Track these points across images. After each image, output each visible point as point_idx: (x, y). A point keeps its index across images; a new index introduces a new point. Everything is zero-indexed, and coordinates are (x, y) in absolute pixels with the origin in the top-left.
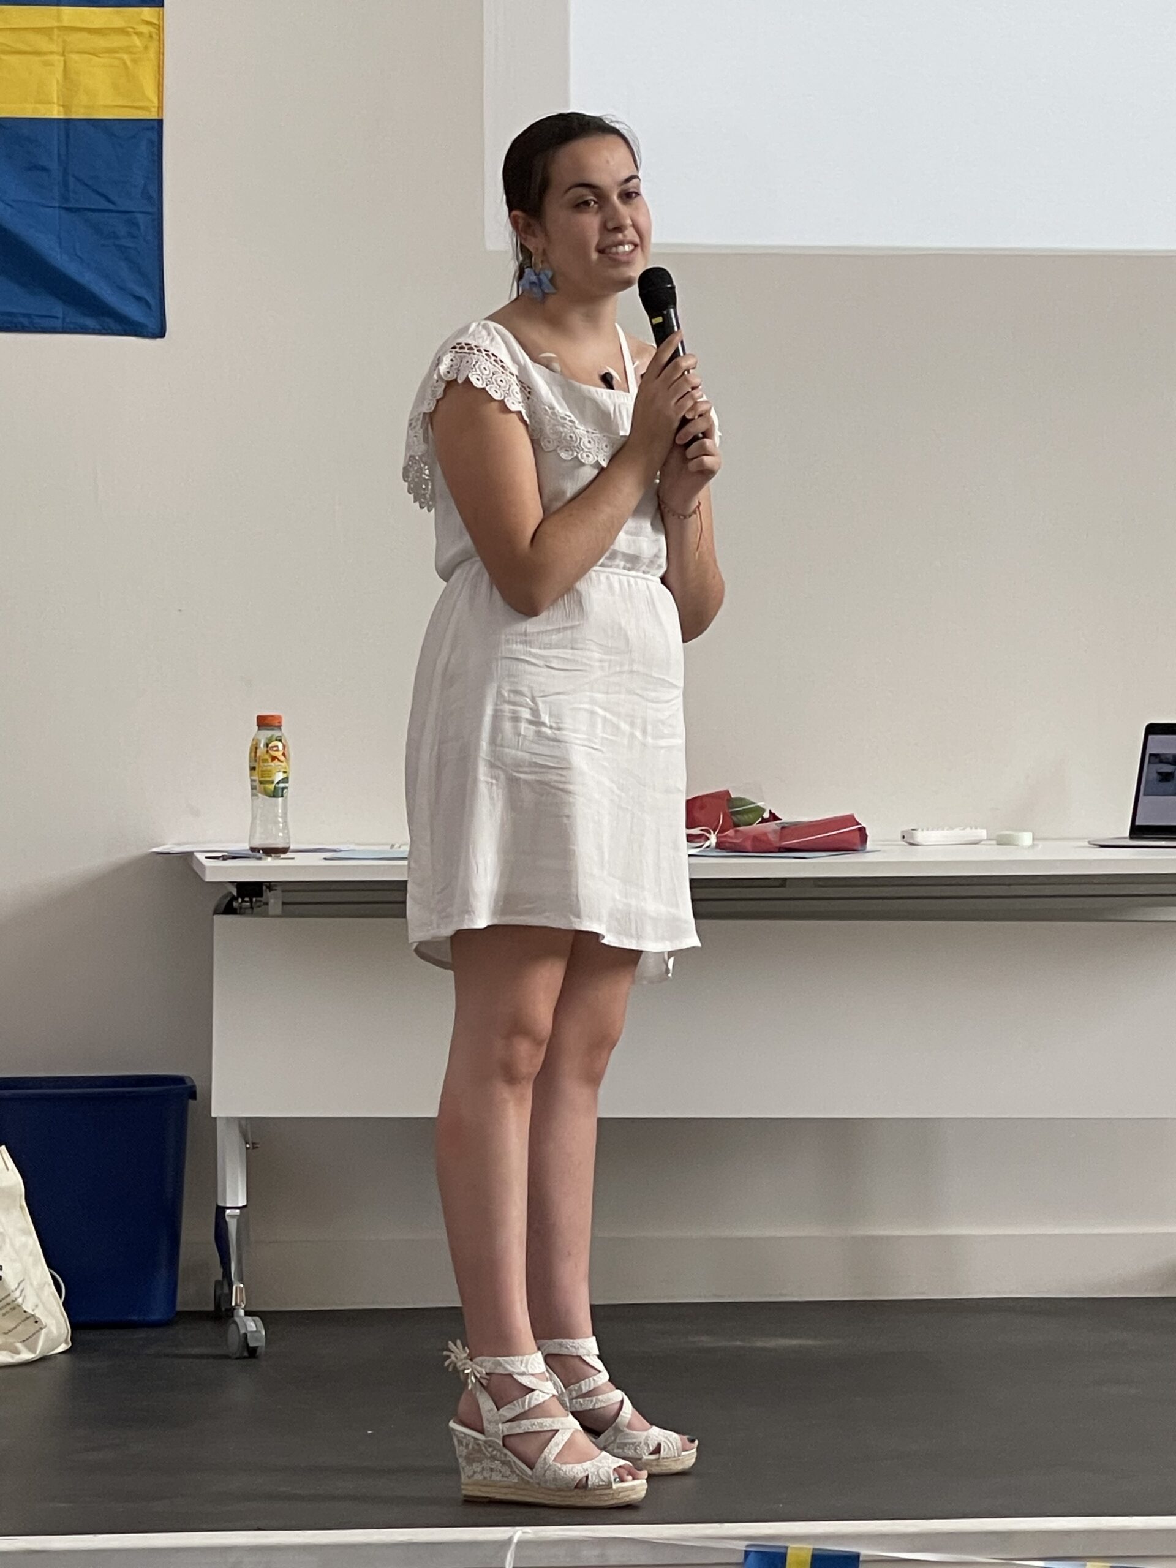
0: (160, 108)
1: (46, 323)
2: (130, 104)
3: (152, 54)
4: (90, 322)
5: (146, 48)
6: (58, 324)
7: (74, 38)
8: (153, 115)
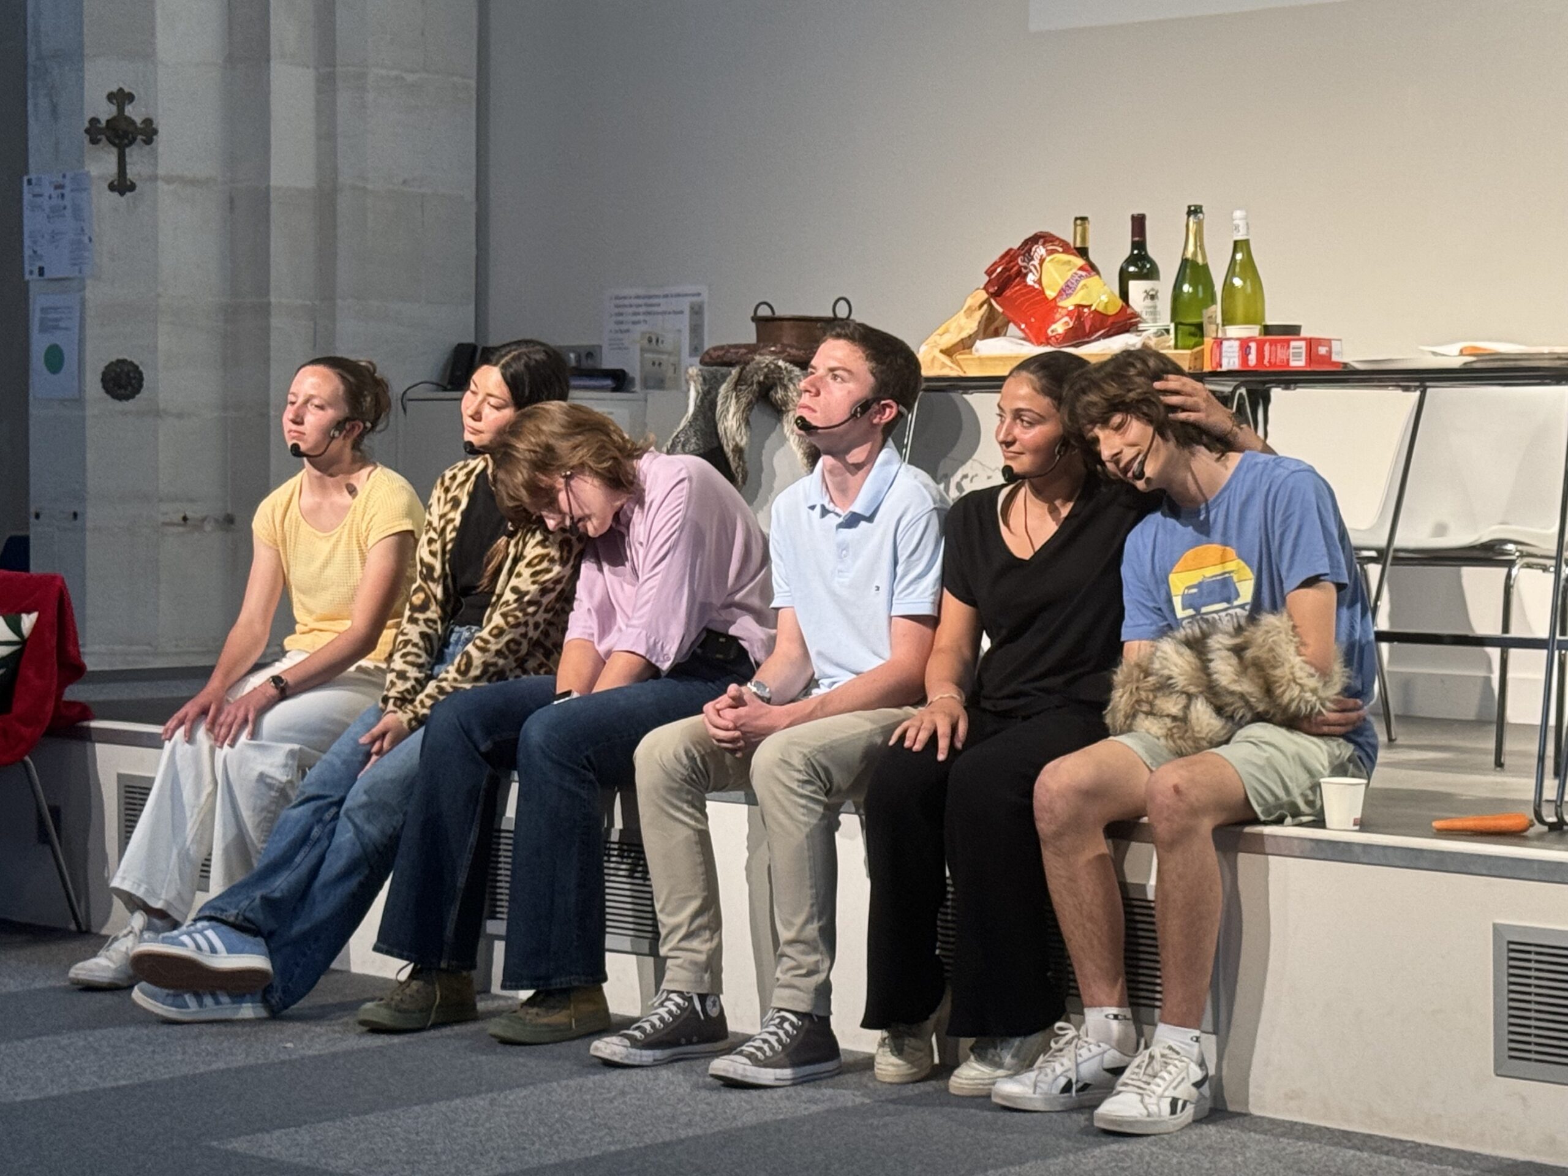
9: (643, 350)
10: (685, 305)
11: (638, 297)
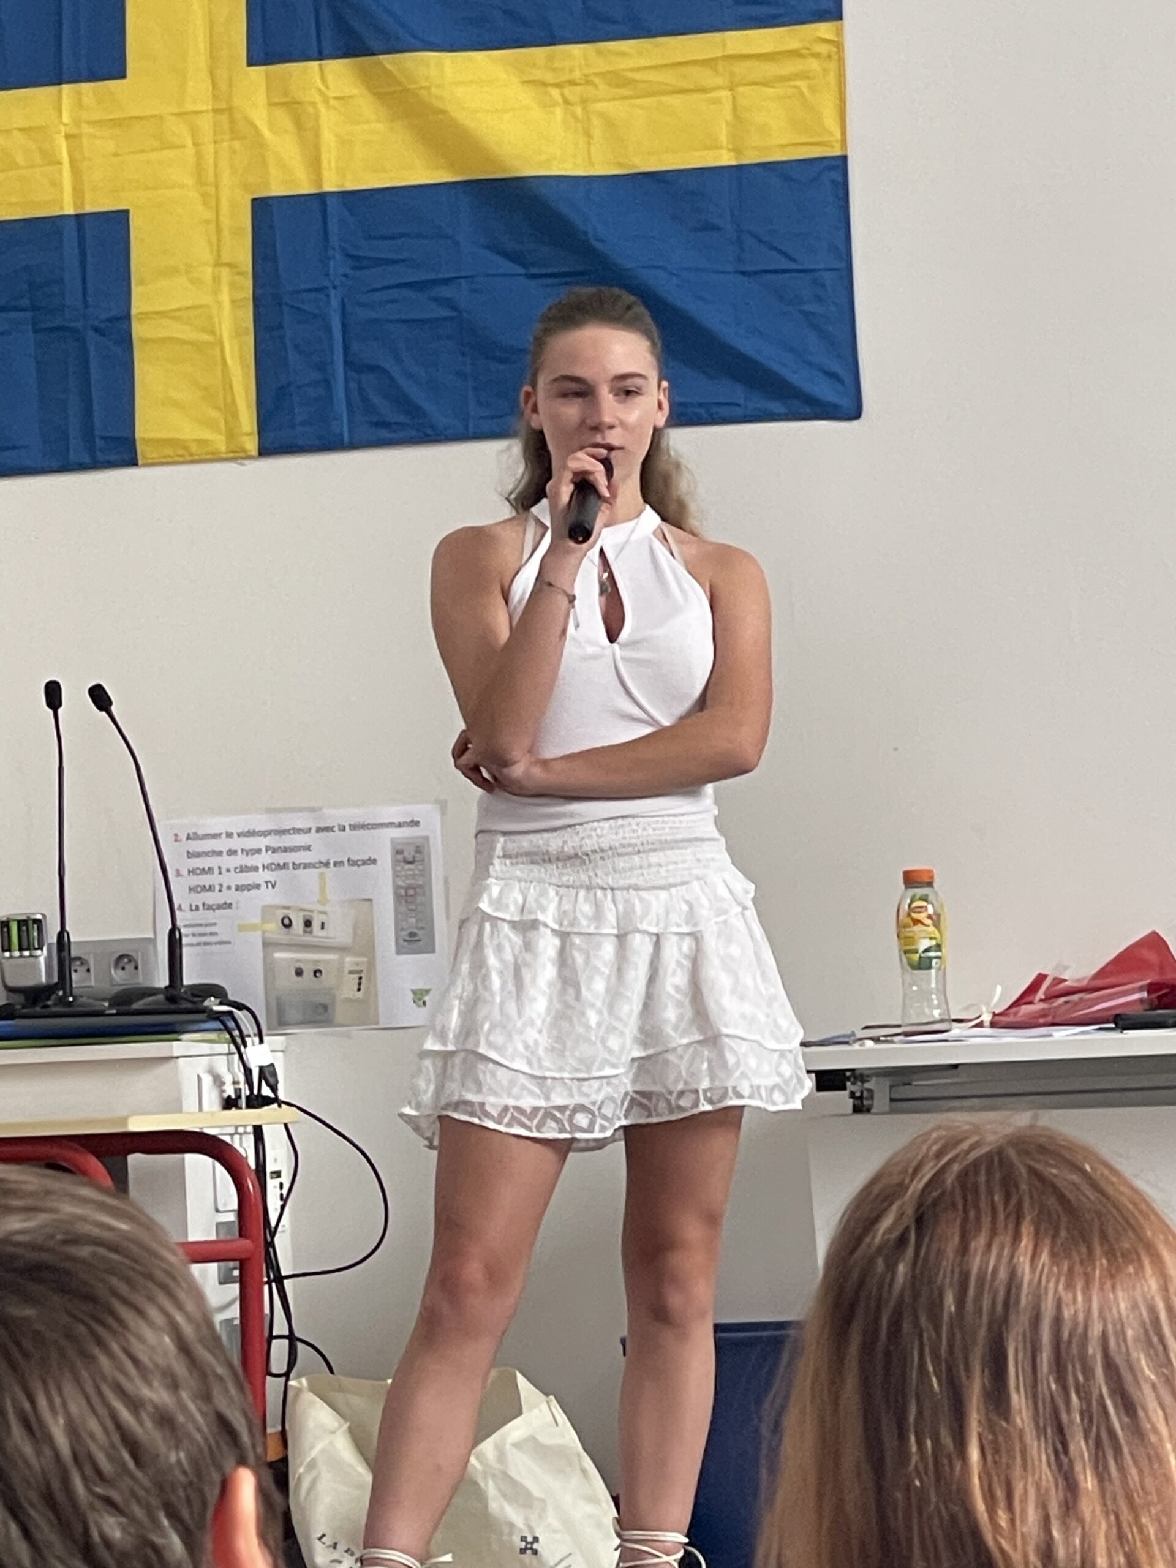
0: (844, 142)
1: (724, 411)
2: (808, 140)
3: (832, 78)
4: (776, 407)
5: (825, 70)
6: (739, 411)
7: (741, 69)
8: (837, 152)
9: (266, 944)
10: (382, 845)
11: (251, 834)
